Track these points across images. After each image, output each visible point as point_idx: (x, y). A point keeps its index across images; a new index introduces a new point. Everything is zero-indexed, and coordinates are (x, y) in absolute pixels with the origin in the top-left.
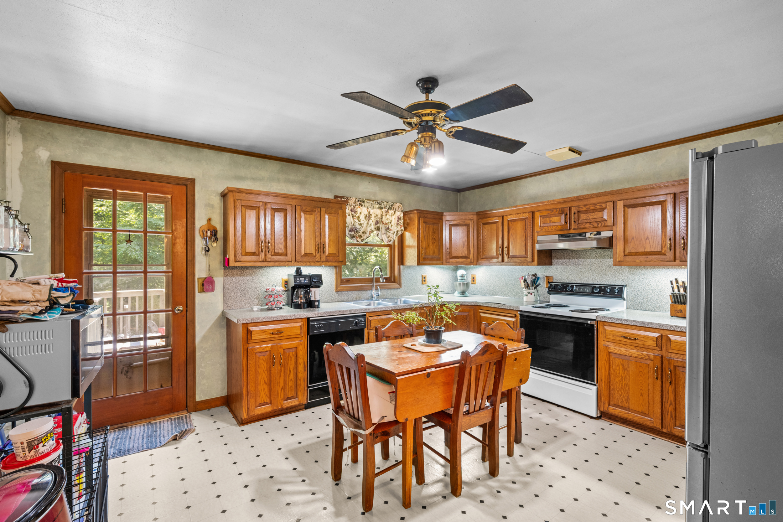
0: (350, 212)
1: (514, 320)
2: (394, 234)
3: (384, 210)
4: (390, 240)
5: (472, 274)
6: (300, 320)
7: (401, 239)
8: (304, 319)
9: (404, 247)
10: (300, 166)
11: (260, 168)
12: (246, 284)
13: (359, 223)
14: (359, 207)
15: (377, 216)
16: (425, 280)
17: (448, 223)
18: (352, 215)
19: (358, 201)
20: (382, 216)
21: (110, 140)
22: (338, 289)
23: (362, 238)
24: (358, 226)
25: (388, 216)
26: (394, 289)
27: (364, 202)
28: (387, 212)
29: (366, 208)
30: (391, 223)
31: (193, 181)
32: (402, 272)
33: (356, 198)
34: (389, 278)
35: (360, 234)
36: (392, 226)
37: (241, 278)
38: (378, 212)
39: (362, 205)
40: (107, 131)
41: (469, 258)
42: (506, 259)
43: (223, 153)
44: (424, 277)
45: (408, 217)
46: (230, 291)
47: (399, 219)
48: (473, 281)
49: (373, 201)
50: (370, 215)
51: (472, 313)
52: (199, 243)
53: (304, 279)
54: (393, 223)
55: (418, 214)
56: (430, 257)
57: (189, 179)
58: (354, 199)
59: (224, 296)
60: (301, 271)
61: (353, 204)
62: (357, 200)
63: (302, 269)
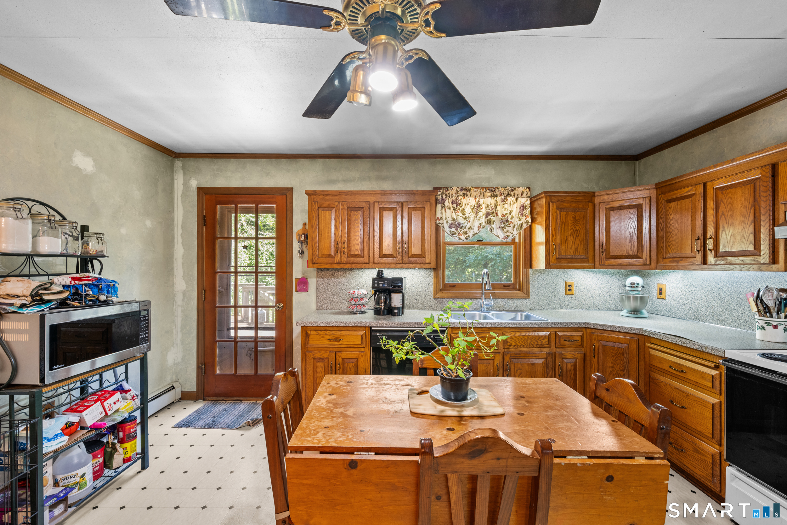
0: (451, 204)
1: (714, 372)
2: (514, 227)
3: (499, 199)
4: (508, 236)
5: (657, 282)
6: (362, 329)
7: (529, 233)
8: (367, 328)
9: (533, 244)
10: (393, 160)
11: (351, 169)
12: (337, 285)
13: (464, 217)
14: (464, 198)
15: (488, 206)
16: (570, 290)
17: (603, 207)
18: (453, 207)
19: (461, 190)
20: (496, 205)
21: (233, 164)
22: (437, 295)
23: (467, 235)
24: (461, 221)
25: (506, 206)
26: (518, 298)
27: (470, 190)
28: (504, 201)
29: (473, 199)
30: (510, 213)
31: (291, 190)
32: (530, 278)
33: (458, 188)
34: (513, 284)
35: (465, 230)
36: (512, 217)
37: (332, 280)
38: (491, 201)
39: (467, 195)
40: (230, 157)
41: (642, 258)
42: (711, 259)
43: (316, 160)
44: (570, 286)
45: (539, 204)
46: (322, 292)
47: (524, 207)
48: (661, 294)
49: (483, 188)
50: (479, 206)
51: (635, 346)
52: (296, 246)
53: (383, 282)
54: (513, 214)
55: (548, 198)
56: (569, 257)
57: (287, 188)
58: (455, 188)
59: (317, 297)
60: (382, 274)
61: (454, 195)
62: (458, 190)
63: (384, 272)
